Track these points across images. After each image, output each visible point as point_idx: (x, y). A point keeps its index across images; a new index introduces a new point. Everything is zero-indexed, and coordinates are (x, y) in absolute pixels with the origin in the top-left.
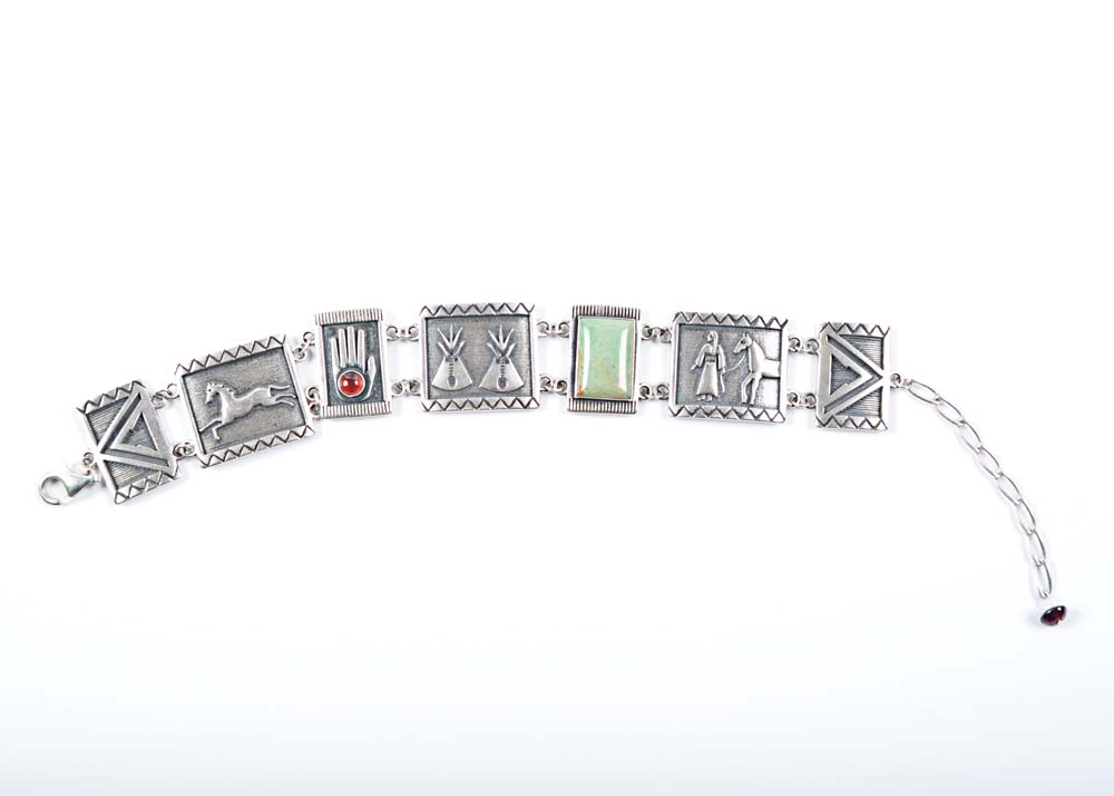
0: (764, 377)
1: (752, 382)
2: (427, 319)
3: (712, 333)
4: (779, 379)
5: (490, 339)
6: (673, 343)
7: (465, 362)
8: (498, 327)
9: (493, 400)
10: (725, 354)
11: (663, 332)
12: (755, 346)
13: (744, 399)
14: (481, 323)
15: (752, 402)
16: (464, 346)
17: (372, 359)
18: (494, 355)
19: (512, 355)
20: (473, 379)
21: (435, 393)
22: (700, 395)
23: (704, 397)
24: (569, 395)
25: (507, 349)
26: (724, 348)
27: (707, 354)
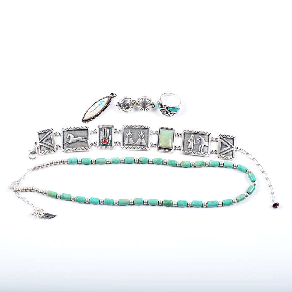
0: (205, 146)
1: (201, 147)
2: (124, 128)
3: (192, 135)
4: (208, 146)
5: (139, 134)
6: (183, 137)
7: (132, 138)
8: (141, 131)
9: (138, 147)
10: (195, 140)
11: (181, 134)
12: (202, 138)
13: (200, 150)
14: (137, 130)
15: (201, 151)
16: (133, 134)
17: (110, 136)
18: (139, 137)
19: (144, 137)
20: (134, 142)
21: (124, 145)
22: (189, 149)
23: (190, 149)
24: (157, 147)
25: (143, 136)
26: (195, 138)
27: (191, 140)
